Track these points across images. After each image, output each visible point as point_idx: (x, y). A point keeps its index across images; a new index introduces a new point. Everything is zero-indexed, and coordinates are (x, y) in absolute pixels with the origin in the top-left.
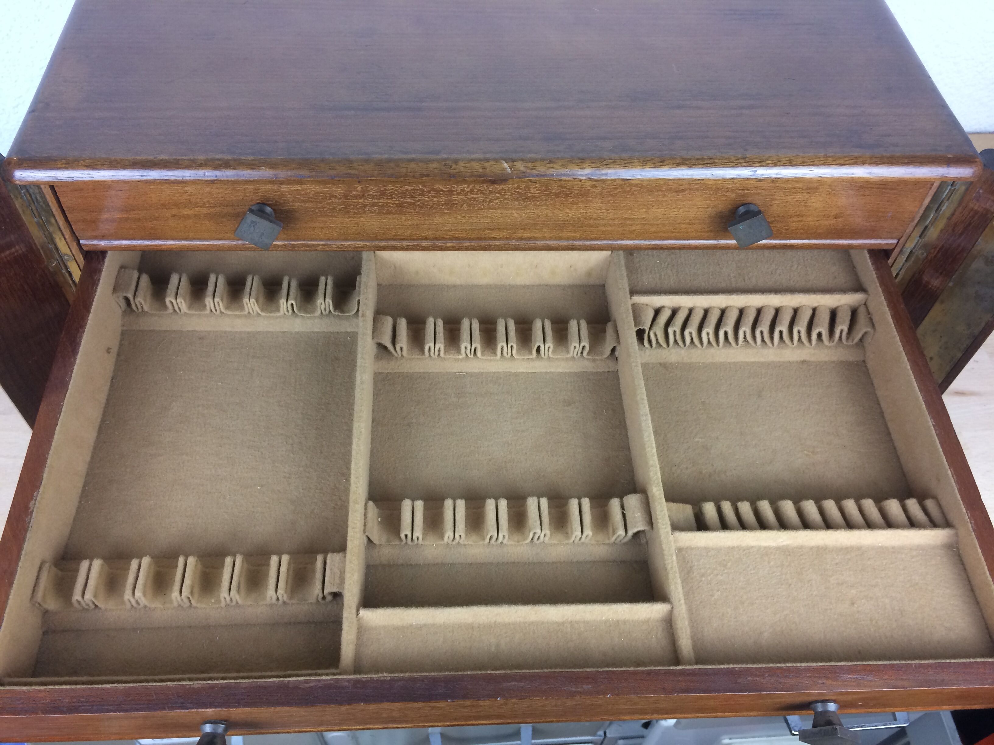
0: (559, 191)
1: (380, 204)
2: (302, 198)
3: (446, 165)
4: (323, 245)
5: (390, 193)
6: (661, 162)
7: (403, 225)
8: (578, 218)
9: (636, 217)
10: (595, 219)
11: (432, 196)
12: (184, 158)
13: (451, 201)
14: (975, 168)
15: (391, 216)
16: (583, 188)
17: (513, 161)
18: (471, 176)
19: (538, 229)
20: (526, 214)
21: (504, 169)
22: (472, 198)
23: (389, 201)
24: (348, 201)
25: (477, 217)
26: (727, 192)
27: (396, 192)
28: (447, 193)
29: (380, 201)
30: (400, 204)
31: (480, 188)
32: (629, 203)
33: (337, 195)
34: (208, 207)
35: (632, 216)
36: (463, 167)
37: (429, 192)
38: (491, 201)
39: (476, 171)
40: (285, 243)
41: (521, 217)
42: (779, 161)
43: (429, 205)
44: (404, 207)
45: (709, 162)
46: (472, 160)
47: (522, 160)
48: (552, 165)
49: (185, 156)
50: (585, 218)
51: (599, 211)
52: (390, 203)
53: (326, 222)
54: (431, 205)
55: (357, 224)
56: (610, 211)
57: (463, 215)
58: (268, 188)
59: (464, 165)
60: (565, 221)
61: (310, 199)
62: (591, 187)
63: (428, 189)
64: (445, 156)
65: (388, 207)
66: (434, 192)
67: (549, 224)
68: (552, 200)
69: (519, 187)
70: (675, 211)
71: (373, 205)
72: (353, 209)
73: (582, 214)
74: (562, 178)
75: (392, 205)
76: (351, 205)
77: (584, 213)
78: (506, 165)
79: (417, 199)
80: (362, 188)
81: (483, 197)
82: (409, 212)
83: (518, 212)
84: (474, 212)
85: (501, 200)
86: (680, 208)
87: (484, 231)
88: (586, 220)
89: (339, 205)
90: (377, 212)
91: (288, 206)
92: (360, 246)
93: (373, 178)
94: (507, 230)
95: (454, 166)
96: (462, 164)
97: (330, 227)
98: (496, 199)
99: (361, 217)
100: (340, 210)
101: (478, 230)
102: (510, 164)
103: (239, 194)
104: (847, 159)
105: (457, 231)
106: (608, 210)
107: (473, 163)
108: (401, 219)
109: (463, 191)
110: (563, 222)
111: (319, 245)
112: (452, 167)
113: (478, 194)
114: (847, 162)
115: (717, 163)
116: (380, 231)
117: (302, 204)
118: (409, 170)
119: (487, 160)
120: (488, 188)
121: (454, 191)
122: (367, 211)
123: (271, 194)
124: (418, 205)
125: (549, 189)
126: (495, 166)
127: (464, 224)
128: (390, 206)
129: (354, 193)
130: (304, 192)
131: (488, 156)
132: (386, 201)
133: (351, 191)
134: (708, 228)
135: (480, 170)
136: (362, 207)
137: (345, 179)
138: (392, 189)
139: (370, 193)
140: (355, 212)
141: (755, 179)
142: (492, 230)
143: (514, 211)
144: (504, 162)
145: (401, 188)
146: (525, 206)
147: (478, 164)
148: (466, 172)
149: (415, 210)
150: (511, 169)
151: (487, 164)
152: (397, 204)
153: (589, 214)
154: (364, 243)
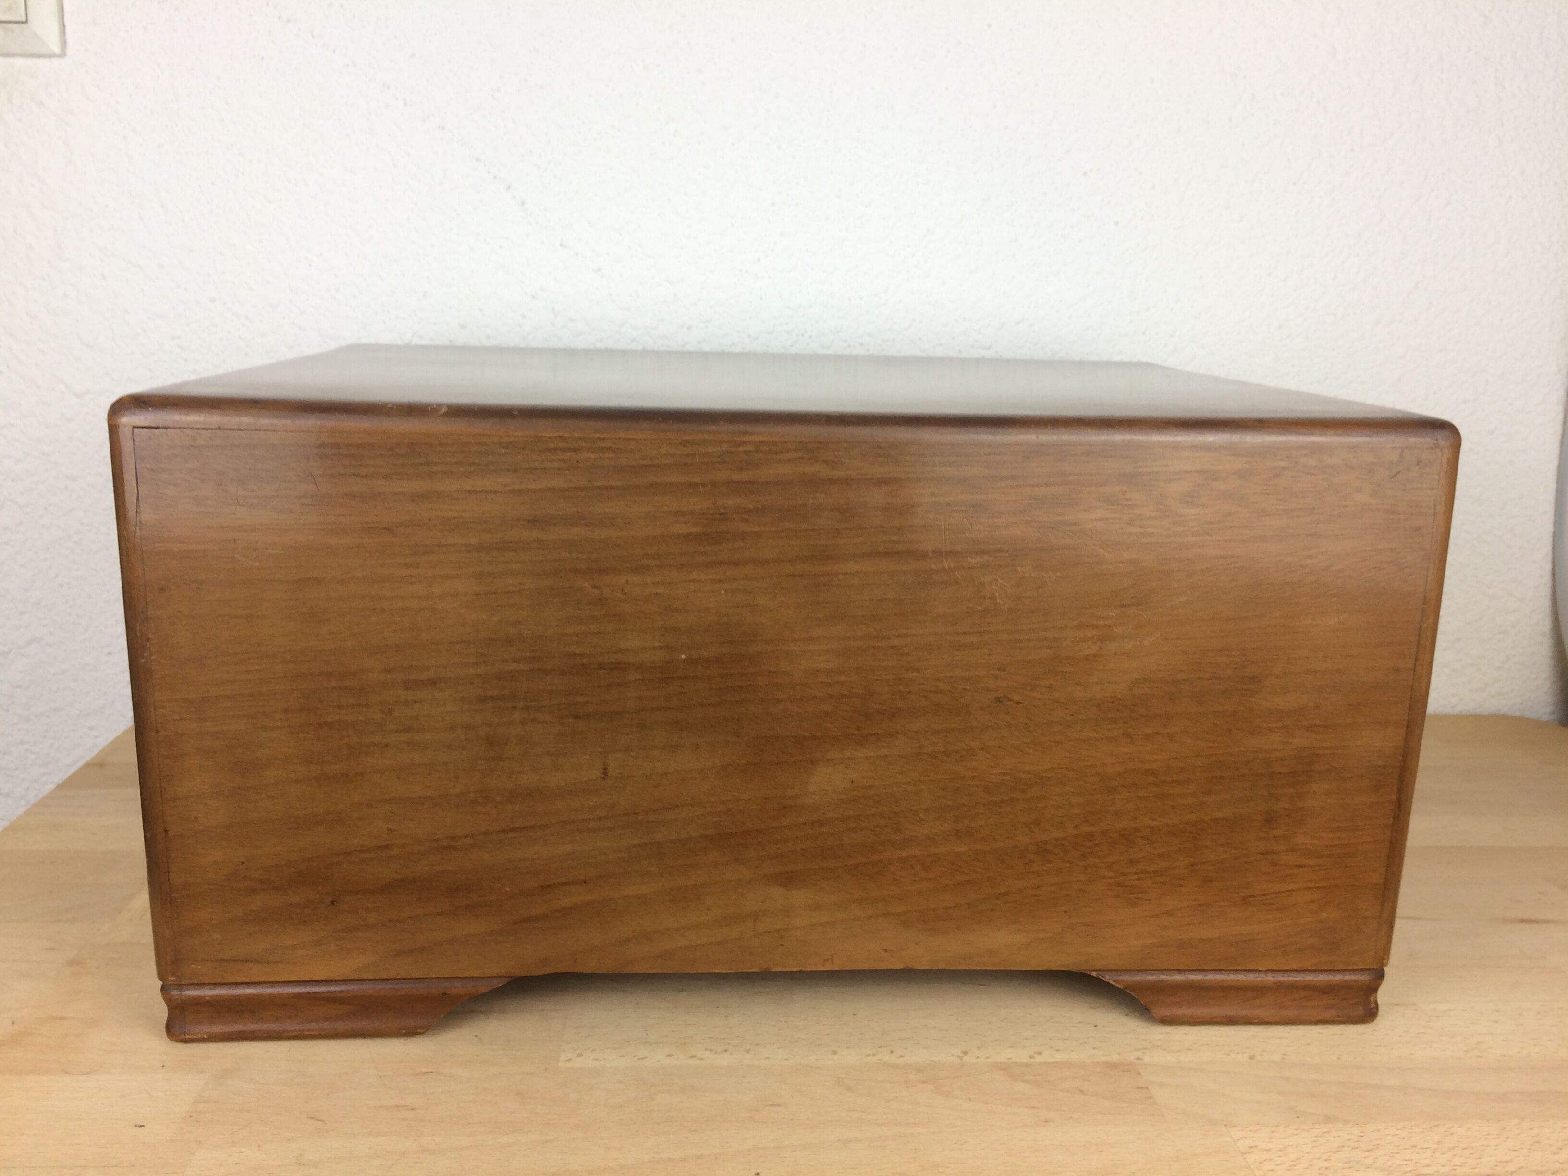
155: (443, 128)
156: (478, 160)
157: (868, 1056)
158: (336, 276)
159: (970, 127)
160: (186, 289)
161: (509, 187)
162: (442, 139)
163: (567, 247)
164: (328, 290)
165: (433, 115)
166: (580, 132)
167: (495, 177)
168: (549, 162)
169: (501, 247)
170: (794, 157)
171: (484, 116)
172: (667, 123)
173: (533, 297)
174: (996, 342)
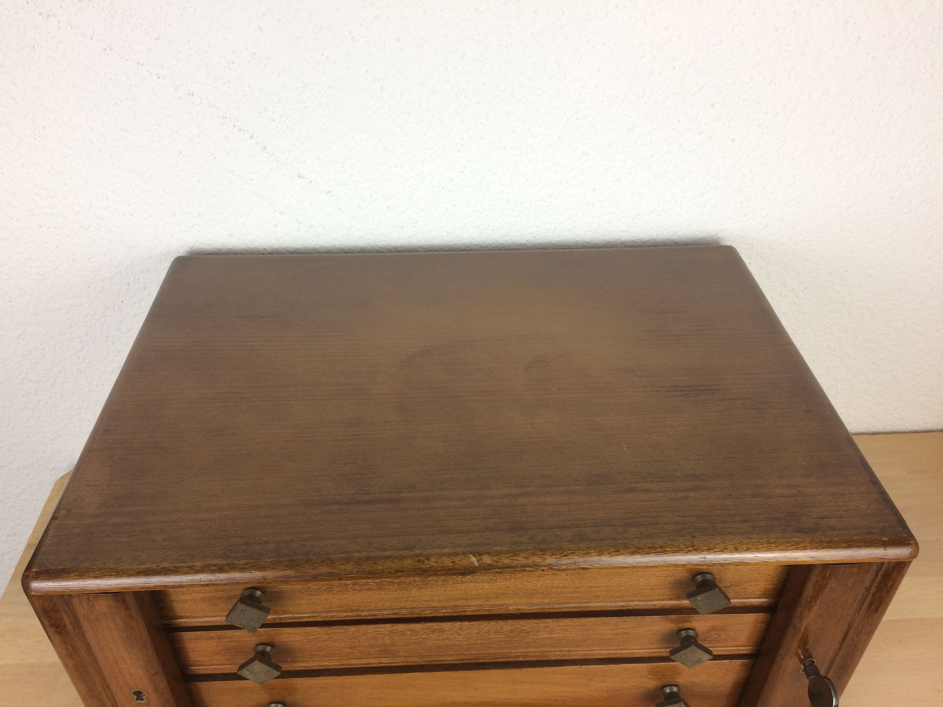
1: (361, 583)
3: (419, 561)
4: (308, 617)
6: (616, 552)
7: (383, 599)
8: (546, 588)
9: (601, 585)
10: (562, 588)
12: (183, 565)
14: (911, 550)
15: (371, 592)
17: (480, 554)
18: (442, 571)
19: (509, 597)
20: (496, 586)
21: (472, 563)
23: (370, 581)
24: (332, 582)
25: (451, 590)
30: (379, 582)
34: (204, 592)
35: (596, 585)
36: (434, 562)
38: (464, 577)
39: (446, 565)
40: (274, 617)
41: (492, 588)
42: (726, 549)
43: (407, 582)
44: (383, 585)
45: (660, 550)
46: (443, 555)
47: (489, 553)
48: (515, 558)
49: (184, 563)
50: (552, 588)
51: (565, 582)
53: (311, 599)
55: (340, 599)
57: (438, 589)
59: (435, 560)
60: (534, 590)
64: (418, 552)
65: (368, 585)
67: (519, 593)
68: (521, 574)
71: (355, 584)
72: (336, 588)
74: (526, 569)
75: (372, 584)
76: (334, 585)
77: (550, 583)
78: (473, 559)
82: (388, 589)
83: (489, 585)
84: (448, 586)
86: (641, 577)
87: (458, 600)
88: (554, 589)
89: (323, 586)
90: (358, 589)
91: (277, 588)
92: (343, 616)
93: (352, 576)
94: (480, 599)
95: (426, 562)
96: (433, 559)
97: (315, 603)
99: (345, 594)
100: (325, 589)
101: (452, 600)
102: (478, 557)
104: (788, 545)
105: (434, 601)
107: (443, 558)
108: (381, 594)
110: (532, 591)
111: (305, 617)
112: (424, 563)
114: (790, 548)
115: (668, 551)
116: (362, 604)
117: (290, 586)
118: (385, 567)
119: (457, 554)
122: (350, 589)
124: (397, 582)
126: (463, 560)
127: (440, 595)
128: (370, 584)
131: (458, 550)
132: (367, 581)
134: (669, 592)
135: (450, 565)
136: (344, 586)
137: (326, 578)
140: (338, 590)
141: (704, 565)
142: (466, 599)
143: (485, 584)
144: (472, 556)
146: (496, 580)
147: (448, 559)
148: (437, 567)
150: (478, 563)
151: (457, 559)
152: (377, 582)
153: (556, 584)
154: (347, 614)
155: (193, 95)
156: (224, 117)
158: (129, 205)
161: (252, 137)
162: (193, 103)
163: (303, 177)
164: (125, 215)
165: (182, 85)
166: (304, 92)
167: (240, 130)
168: (282, 116)
169: (252, 179)
170: (478, 104)
171: (225, 84)
172: (374, 82)
173: (281, 213)
174: (632, 227)
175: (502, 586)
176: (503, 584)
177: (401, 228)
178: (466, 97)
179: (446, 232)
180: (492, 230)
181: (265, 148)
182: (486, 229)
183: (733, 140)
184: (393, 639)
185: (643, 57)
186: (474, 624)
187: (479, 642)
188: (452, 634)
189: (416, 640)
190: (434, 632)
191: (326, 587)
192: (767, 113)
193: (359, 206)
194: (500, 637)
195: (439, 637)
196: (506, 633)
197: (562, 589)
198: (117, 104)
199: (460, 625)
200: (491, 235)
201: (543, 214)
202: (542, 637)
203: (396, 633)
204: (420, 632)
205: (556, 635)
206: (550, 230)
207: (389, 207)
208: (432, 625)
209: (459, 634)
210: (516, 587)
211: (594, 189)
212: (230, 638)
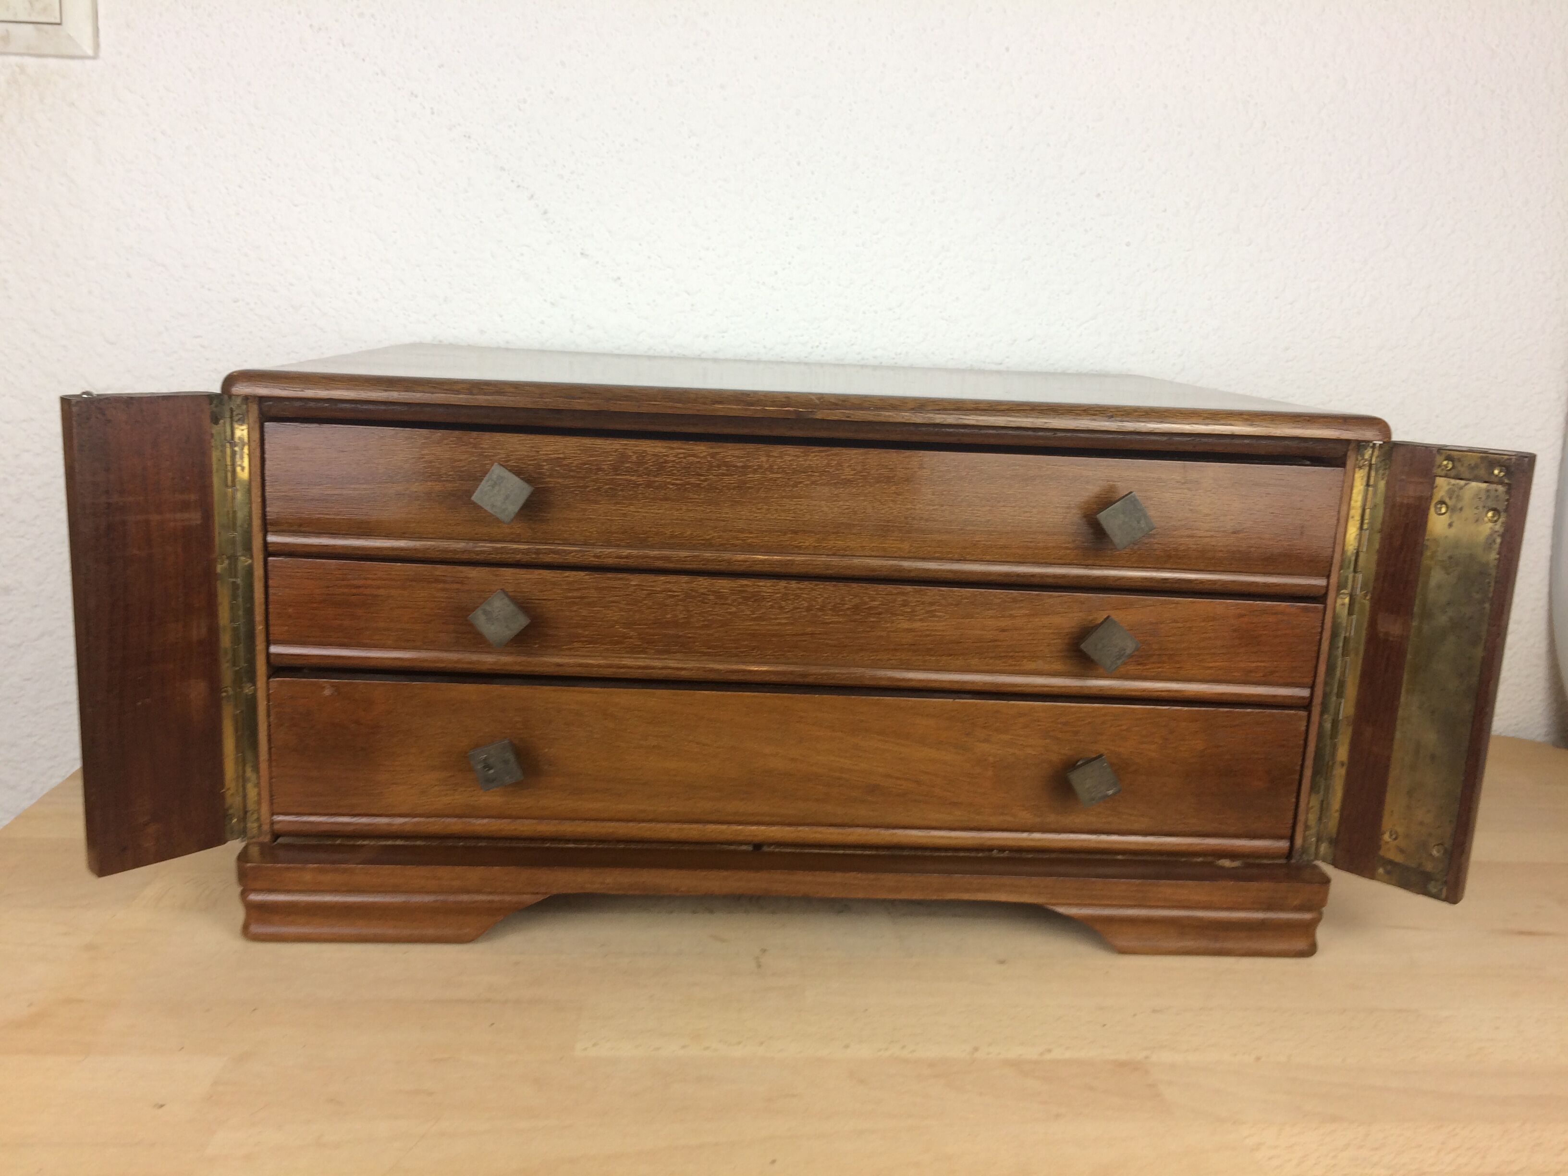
0: (879, 472)
1: (657, 484)
2: (562, 471)
4: (576, 551)
5: (670, 467)
7: (683, 520)
8: (906, 518)
10: (927, 520)
11: (723, 475)
13: (745, 483)
15: (668, 505)
16: (908, 469)
19: (854, 534)
20: (838, 507)
22: (771, 479)
23: (668, 480)
24: (618, 477)
25: (777, 510)
26: (1088, 482)
27: (678, 466)
28: (741, 470)
29: (657, 479)
31: (781, 464)
32: (968, 496)
33: (605, 467)
34: (444, 481)
37: (719, 466)
38: (795, 486)
39: (778, 399)
40: (530, 547)
41: (833, 513)
43: (718, 489)
44: (686, 490)
50: (914, 519)
51: (931, 508)
52: (669, 483)
53: (585, 510)
54: (720, 488)
55: (625, 515)
56: (944, 507)
57: (760, 506)
58: (523, 455)
60: (888, 521)
61: (572, 474)
62: (919, 468)
63: (717, 462)
65: (665, 490)
66: (725, 468)
67: (868, 526)
68: (871, 486)
69: (828, 465)
70: (1027, 512)
71: (649, 485)
72: (622, 490)
73: (909, 512)
75: (671, 486)
76: (620, 485)
77: (912, 509)
79: (702, 478)
80: (637, 457)
81: (784, 478)
82: (690, 499)
83: (829, 504)
84: (772, 502)
85: (807, 485)
86: (1034, 507)
87: (785, 534)
88: (915, 522)
89: (607, 484)
90: (652, 496)
92: (624, 554)
94: (816, 534)
97: (591, 518)
98: (801, 483)
99: (631, 504)
100: (606, 492)
101: (777, 532)
103: (486, 462)
105: (751, 533)
106: (942, 506)
108: (680, 509)
109: (760, 467)
111: (572, 552)
113: (779, 473)
116: (653, 532)
117: (560, 480)
120: (791, 465)
121: (750, 467)
122: (640, 496)
123: (524, 464)
124: (704, 487)
125: (866, 469)
127: (760, 520)
128: (668, 488)
129: (627, 465)
130: (565, 462)
132: (664, 479)
133: (623, 462)
134: (1074, 541)
135: (784, 399)
136: (634, 487)
138: (673, 461)
139: (646, 466)
140: (624, 496)
142: (795, 532)
143: (823, 503)
145: (684, 460)
146: (838, 495)
148: (766, 400)
149: (699, 495)
153: (919, 512)
155: (469, 138)
156: (502, 169)
157: (880, 1050)
158: (359, 279)
159: (987, 148)
160: (209, 290)
161: (532, 196)
162: (467, 148)
163: (587, 255)
164: (350, 293)
165: (459, 125)
166: (603, 144)
167: (519, 186)
168: (572, 173)
169: (522, 255)
170: (813, 173)
171: (510, 127)
172: (689, 137)
173: (552, 304)
174: (1008, 357)
175: (847, 509)
176: (848, 504)
177: (706, 337)
178: (799, 164)
179: (765, 347)
180: (825, 349)
181: (545, 213)
182: (817, 347)
183: (1128, 244)
184: (688, 611)
185: (1011, 128)
186: (803, 587)
187: (809, 630)
188: (772, 607)
189: (720, 615)
190: (746, 599)
191: (608, 486)
192: (1165, 211)
193: (654, 301)
194: (840, 622)
195: (753, 612)
196: (848, 612)
197: (927, 524)
198: (375, 142)
199: (785, 587)
200: (823, 356)
201: (891, 330)
202: (899, 626)
203: (694, 597)
204: (727, 599)
205: (917, 625)
206: (900, 354)
207: (692, 305)
208: (747, 585)
209: (781, 608)
210: (864, 512)
211: (957, 298)
212: (462, 583)
